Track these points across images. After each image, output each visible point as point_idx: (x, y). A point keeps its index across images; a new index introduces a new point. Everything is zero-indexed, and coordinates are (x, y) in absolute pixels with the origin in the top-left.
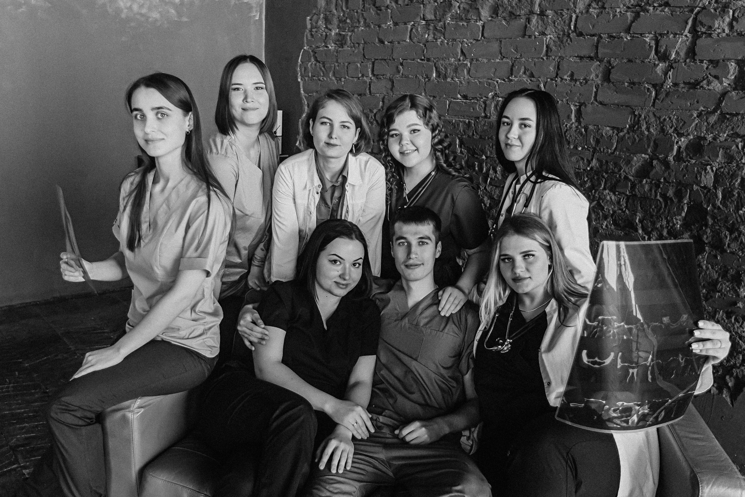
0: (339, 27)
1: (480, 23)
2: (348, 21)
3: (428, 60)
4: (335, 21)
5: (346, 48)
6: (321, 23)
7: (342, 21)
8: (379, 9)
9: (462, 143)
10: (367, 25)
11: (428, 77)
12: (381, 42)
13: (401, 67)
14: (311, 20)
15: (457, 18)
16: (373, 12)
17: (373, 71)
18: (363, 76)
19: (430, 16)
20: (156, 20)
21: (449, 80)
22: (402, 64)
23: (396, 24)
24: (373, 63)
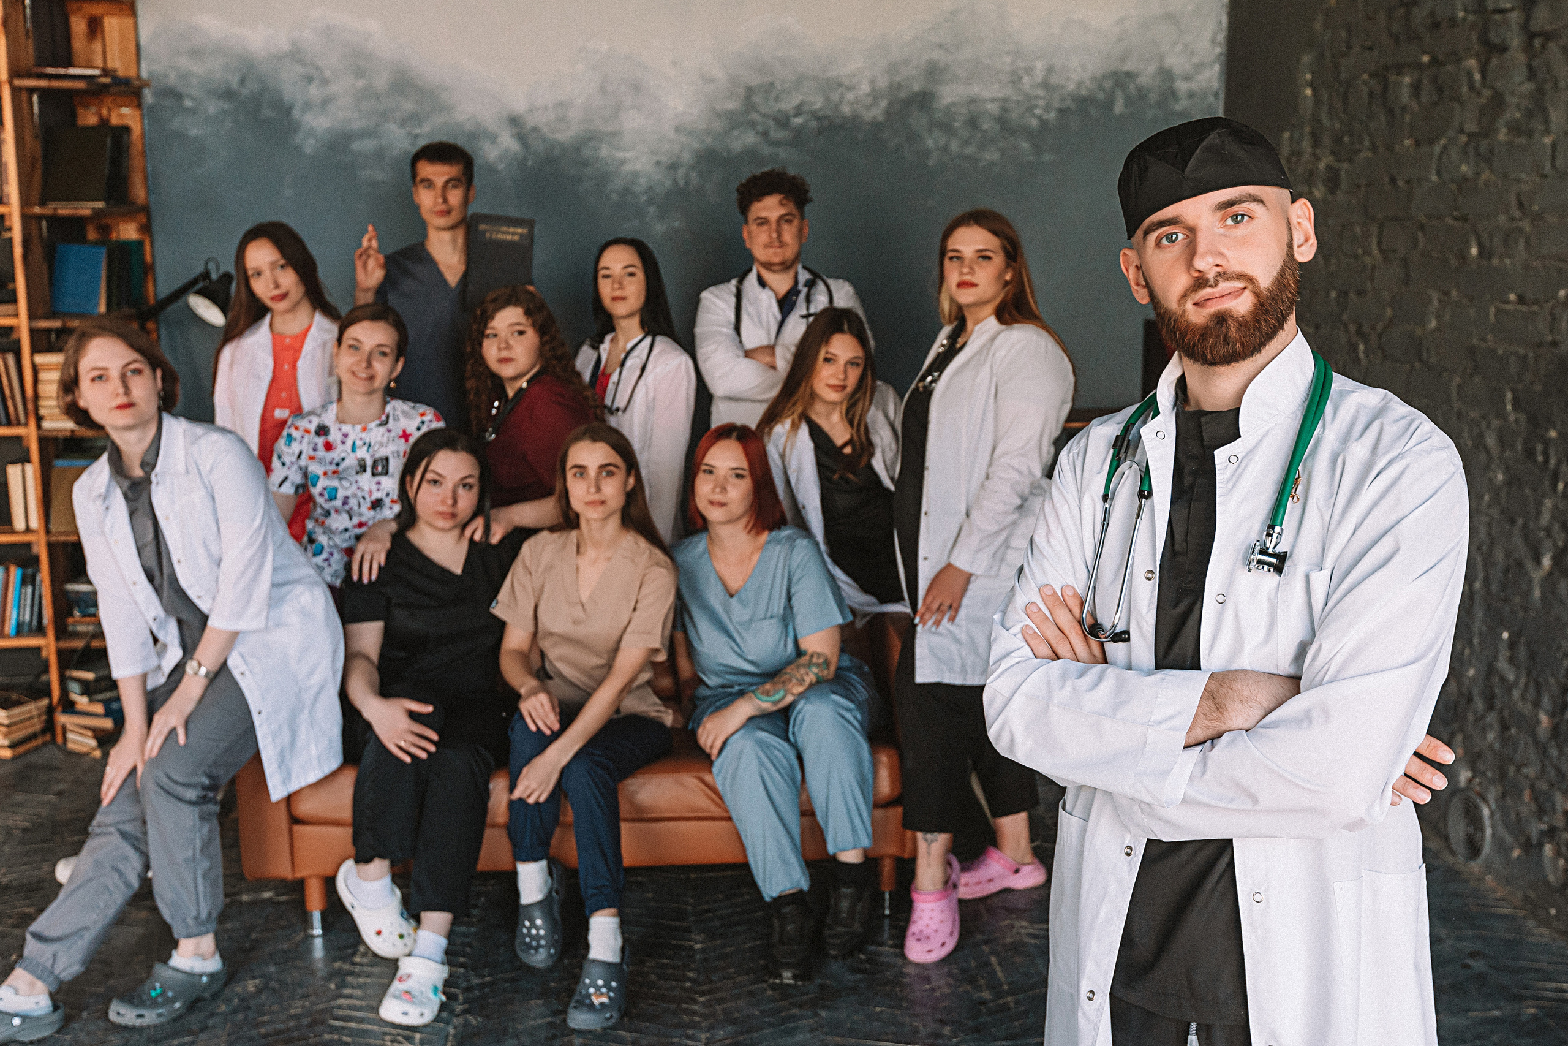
0: (1333, 153)
1: (1548, 140)
2: (1346, 139)
3: (1464, 219)
4: (1327, 141)
5: (1340, 196)
6: (1306, 145)
7: (1338, 140)
8: (1391, 112)
9: (1516, 402)
10: (1374, 149)
11: (1463, 256)
12: (1393, 181)
13: (1420, 235)
14: (1291, 138)
15: (1515, 128)
16: (1382, 119)
17: (1379, 243)
18: (1364, 254)
19: (1472, 127)
20: (993, 164)
21: (1495, 262)
22: (1422, 227)
23: (1418, 144)
24: (1381, 226)
